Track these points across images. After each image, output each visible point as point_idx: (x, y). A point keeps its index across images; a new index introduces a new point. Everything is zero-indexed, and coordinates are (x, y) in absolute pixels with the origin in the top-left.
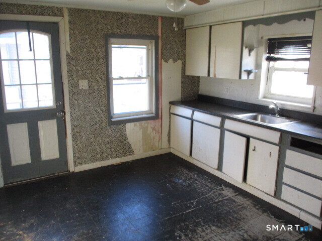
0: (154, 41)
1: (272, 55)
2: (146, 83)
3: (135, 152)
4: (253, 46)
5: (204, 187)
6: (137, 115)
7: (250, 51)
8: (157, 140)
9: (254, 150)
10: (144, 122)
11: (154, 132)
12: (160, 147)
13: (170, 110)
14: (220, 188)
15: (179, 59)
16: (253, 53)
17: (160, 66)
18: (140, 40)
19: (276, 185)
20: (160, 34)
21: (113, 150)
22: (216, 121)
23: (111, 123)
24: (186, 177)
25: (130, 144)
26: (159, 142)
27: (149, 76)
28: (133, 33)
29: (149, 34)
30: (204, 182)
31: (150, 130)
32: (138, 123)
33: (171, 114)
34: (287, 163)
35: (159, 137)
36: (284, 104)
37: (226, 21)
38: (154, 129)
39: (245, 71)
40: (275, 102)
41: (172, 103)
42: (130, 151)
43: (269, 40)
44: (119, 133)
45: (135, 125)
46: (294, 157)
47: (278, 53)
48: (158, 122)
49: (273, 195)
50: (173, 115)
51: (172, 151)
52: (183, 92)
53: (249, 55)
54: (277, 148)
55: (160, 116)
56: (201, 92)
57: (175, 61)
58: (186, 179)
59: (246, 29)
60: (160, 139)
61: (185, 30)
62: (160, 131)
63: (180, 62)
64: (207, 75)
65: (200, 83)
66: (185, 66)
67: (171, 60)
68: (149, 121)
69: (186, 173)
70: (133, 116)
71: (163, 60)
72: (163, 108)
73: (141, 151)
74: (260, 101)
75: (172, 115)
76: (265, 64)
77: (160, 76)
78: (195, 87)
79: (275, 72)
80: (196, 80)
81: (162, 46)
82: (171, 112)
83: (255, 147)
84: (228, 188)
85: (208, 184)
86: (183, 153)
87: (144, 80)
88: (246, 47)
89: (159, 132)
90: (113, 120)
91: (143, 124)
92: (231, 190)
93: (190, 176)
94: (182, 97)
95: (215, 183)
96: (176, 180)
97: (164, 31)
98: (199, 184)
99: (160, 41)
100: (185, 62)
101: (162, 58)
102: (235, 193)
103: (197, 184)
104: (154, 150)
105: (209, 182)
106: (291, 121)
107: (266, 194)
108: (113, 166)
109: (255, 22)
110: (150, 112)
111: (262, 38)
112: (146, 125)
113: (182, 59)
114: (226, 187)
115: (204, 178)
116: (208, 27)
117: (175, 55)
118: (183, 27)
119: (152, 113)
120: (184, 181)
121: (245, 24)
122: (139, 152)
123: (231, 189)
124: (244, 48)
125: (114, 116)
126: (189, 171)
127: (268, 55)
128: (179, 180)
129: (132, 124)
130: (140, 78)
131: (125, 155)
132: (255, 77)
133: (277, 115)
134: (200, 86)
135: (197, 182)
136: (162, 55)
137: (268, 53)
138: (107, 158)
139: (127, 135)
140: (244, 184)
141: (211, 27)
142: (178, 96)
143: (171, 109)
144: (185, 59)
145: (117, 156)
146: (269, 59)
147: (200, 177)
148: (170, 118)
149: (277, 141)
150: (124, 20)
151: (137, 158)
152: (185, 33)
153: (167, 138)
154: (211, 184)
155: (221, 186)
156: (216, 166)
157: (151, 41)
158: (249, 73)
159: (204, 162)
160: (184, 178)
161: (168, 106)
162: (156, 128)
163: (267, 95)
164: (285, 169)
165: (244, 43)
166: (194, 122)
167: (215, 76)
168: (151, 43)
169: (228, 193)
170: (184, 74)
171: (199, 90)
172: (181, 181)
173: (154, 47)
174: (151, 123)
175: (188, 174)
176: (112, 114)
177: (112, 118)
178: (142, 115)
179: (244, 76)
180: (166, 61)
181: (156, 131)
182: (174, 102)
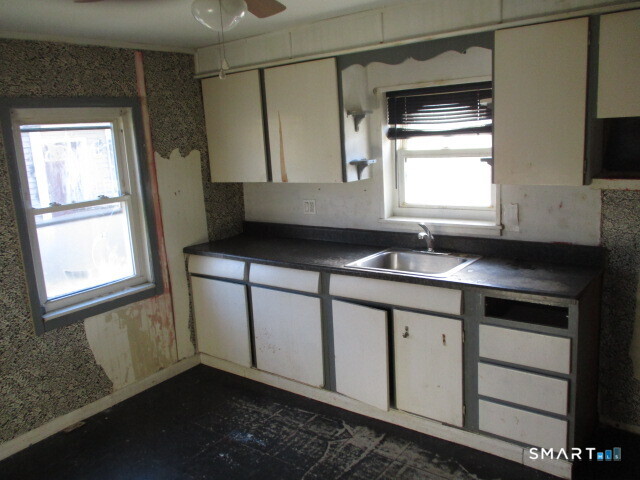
0: (129, 110)
1: (398, 126)
2: (120, 212)
3: (117, 385)
4: (360, 110)
5: (307, 440)
6: (111, 293)
7: (357, 121)
8: (167, 344)
9: (406, 335)
10: (128, 307)
11: (158, 325)
12: (175, 358)
13: (187, 267)
14: (341, 431)
15: (193, 148)
16: (362, 125)
17: (151, 168)
18: (95, 109)
19: (464, 404)
20: (143, 93)
21: (58, 393)
22: (309, 280)
23: (43, 326)
24: (256, 421)
25: (102, 369)
26: (170, 346)
27: (127, 194)
28: (74, 93)
29: (116, 93)
30: (301, 425)
31: (146, 323)
32: (114, 313)
33: (190, 276)
34: (483, 353)
35: (171, 333)
36: (440, 226)
37: (296, 57)
38: (155, 318)
39: (352, 163)
40: (423, 222)
41: (190, 251)
42: (104, 385)
43: (388, 94)
44: (68, 348)
45: (108, 319)
46: (497, 339)
47: (411, 121)
48: (162, 301)
49: (460, 425)
50: (196, 278)
51: (204, 360)
52: (211, 221)
53: (356, 129)
54: (459, 323)
55: (166, 286)
56: (248, 217)
57: (185, 153)
58: (260, 428)
59: (345, 73)
60: (173, 338)
61: (200, 81)
62: (171, 321)
63: (195, 154)
64: (265, 180)
65: (245, 197)
66: (208, 162)
67: (176, 152)
68: (142, 303)
69: (254, 412)
70: (100, 296)
71: (157, 154)
72: (170, 266)
73: (132, 379)
74: (388, 222)
75: (194, 279)
76: (386, 145)
77: (154, 191)
78: (235, 206)
79: (408, 159)
80: (235, 191)
81: (152, 121)
82: (191, 270)
83: (407, 329)
84: (358, 428)
85: (313, 428)
86: (236, 362)
87: (117, 206)
88: (349, 113)
89: (167, 324)
90: (48, 317)
91: (128, 313)
92: (366, 431)
93: (267, 416)
94: (210, 234)
95: (324, 421)
96: (237, 437)
97: (150, 86)
98: (293, 433)
99: (144, 108)
100: (207, 153)
101: (154, 150)
102: (377, 436)
103: (288, 434)
104: (161, 369)
105: (313, 423)
106: (464, 261)
107: (445, 424)
108: (61, 435)
109: (364, 58)
110: (142, 280)
111: (375, 91)
112: (136, 312)
113: (199, 148)
114: (353, 426)
115: (297, 415)
116: (256, 73)
117: (184, 140)
118: (193, 74)
119: (147, 282)
120: (257, 434)
121: (342, 63)
122: (126, 381)
123: (366, 429)
124: (345, 114)
125: (49, 307)
126: (259, 405)
127: (389, 126)
128: (245, 434)
129: (101, 317)
130: (104, 200)
131: (91, 400)
132: (371, 173)
133: (430, 250)
134: (246, 203)
135: (285, 428)
136: (153, 140)
137: (390, 123)
138: (43, 418)
139: (91, 347)
140: (392, 411)
141: (261, 72)
142: (200, 233)
143: (190, 264)
144: (207, 147)
145: (71, 406)
146: (394, 134)
147: (288, 415)
148: (190, 285)
149: (456, 310)
150: (46, 61)
151: (123, 398)
152: (201, 88)
153: (187, 333)
154: (319, 425)
155: (342, 427)
156: (319, 380)
157: (124, 109)
158: (360, 166)
159: (290, 376)
160: (255, 426)
161: (181, 258)
162: (161, 314)
163: (398, 210)
164: (481, 366)
165: (344, 103)
166: (254, 289)
167: (285, 179)
168: (123, 114)
169: (362, 440)
170: (209, 180)
171: (243, 212)
172: (249, 436)
173: (131, 125)
174: (148, 306)
175: (259, 414)
176: (42, 303)
177: (45, 313)
178: (123, 289)
179: (352, 176)
180: (165, 155)
181: (160, 322)
182: (195, 246)
